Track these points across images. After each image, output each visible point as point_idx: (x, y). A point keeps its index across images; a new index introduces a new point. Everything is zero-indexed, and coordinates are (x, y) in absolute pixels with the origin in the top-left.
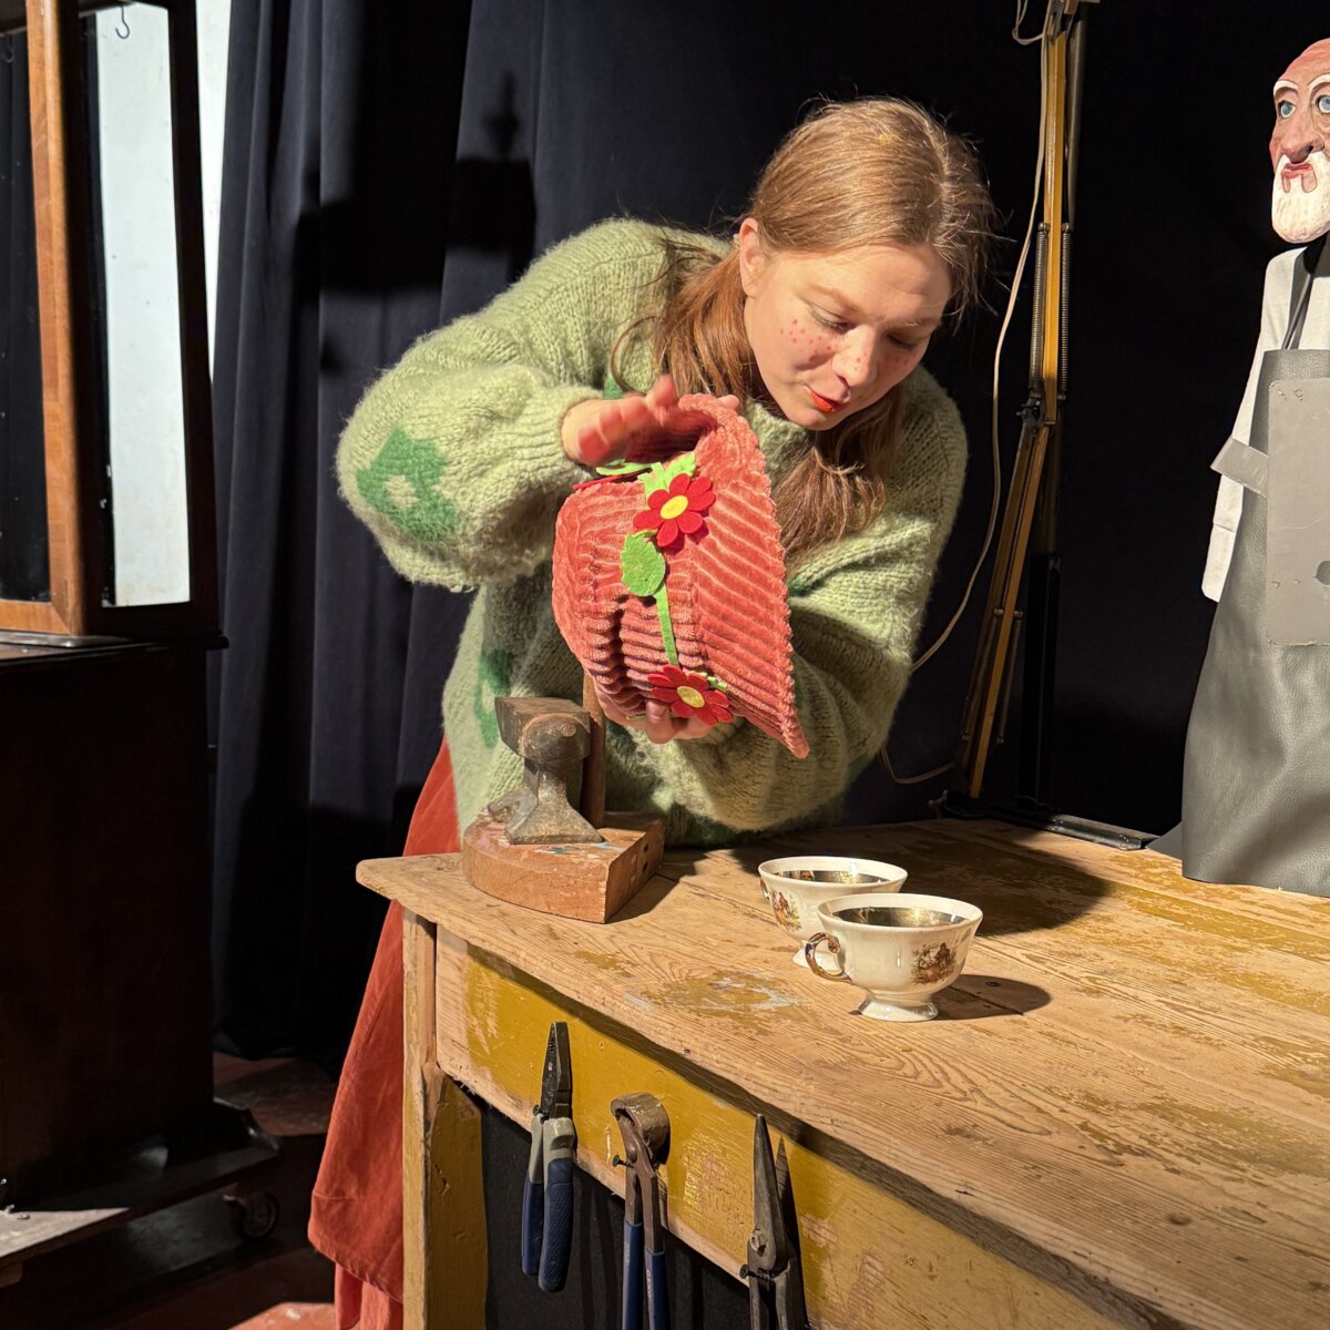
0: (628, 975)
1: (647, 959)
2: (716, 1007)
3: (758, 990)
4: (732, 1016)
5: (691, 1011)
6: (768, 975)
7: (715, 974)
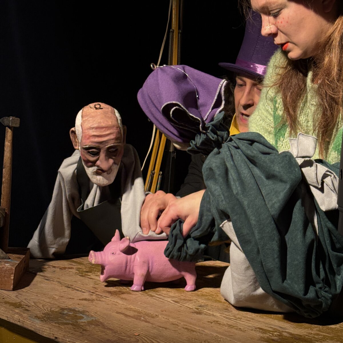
0: (28, 310)
1: (33, 304)
2: (65, 321)
3: (79, 315)
4: (71, 324)
5: (55, 323)
6: (81, 309)
7: (61, 309)
